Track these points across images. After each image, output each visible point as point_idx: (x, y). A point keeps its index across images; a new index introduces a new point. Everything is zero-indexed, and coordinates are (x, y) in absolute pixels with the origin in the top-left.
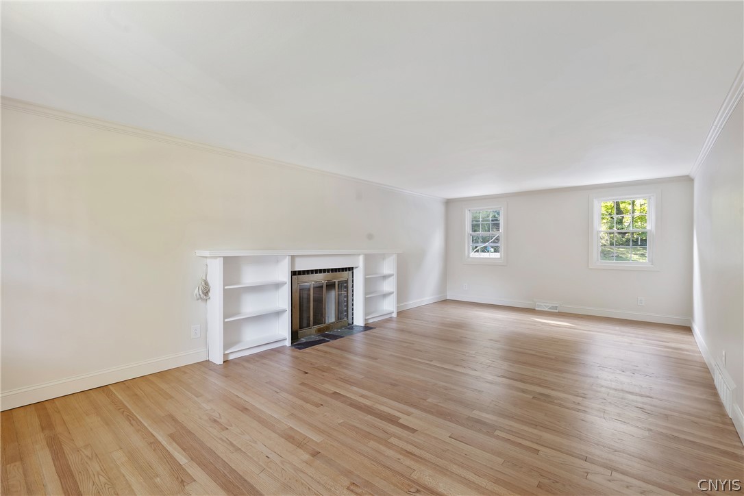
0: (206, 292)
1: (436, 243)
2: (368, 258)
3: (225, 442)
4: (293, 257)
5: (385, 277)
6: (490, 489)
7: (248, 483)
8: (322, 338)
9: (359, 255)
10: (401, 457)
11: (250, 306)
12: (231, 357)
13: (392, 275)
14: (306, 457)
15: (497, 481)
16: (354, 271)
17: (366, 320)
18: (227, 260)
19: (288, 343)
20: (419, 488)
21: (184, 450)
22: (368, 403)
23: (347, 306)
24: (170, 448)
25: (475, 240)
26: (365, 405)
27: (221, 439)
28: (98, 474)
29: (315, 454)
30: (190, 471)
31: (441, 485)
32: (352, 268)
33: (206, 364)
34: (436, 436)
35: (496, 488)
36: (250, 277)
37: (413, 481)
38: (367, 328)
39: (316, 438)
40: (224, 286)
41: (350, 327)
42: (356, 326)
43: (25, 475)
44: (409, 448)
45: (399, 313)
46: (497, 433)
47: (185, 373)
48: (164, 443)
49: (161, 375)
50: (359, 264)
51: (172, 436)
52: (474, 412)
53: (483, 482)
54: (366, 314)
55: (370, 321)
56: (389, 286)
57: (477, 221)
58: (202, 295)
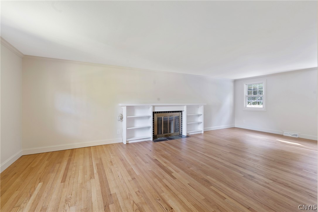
0: (122, 119)
1: (229, 100)
2: (188, 107)
3: (110, 169)
4: (154, 107)
5: (199, 115)
6: (189, 207)
7: (108, 183)
8: (166, 139)
9: (184, 106)
10: (162, 186)
11: (138, 124)
12: (130, 142)
13: (201, 115)
14: (130, 178)
15: (195, 205)
16: (183, 112)
17: (187, 133)
18: (128, 107)
19: (151, 139)
20: (161, 199)
21: (98, 169)
22: (165, 165)
23: (179, 127)
24: (94, 168)
25: (249, 98)
26: (163, 166)
27: (109, 168)
28: (74, 171)
29: (133, 179)
30: (95, 175)
31: (170, 200)
32: (182, 111)
33: (121, 144)
34: (182, 182)
35: (192, 208)
36: (138, 113)
37: (160, 196)
38: (188, 136)
39: (137, 173)
40: (127, 116)
41: (180, 136)
42: (183, 135)
43: (59, 167)
44: (168, 184)
45: (204, 132)
46: (212, 187)
47: (113, 145)
48: (94, 166)
49: (106, 145)
50: (184, 109)
51: (97, 164)
52: (207, 177)
53: (188, 204)
54: (187, 131)
55: (190, 134)
56: (200, 119)
57: (250, 90)
58: (120, 119)
